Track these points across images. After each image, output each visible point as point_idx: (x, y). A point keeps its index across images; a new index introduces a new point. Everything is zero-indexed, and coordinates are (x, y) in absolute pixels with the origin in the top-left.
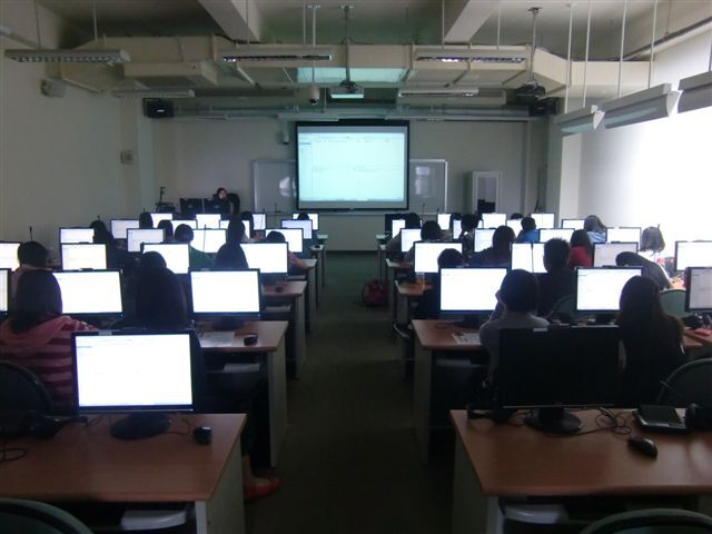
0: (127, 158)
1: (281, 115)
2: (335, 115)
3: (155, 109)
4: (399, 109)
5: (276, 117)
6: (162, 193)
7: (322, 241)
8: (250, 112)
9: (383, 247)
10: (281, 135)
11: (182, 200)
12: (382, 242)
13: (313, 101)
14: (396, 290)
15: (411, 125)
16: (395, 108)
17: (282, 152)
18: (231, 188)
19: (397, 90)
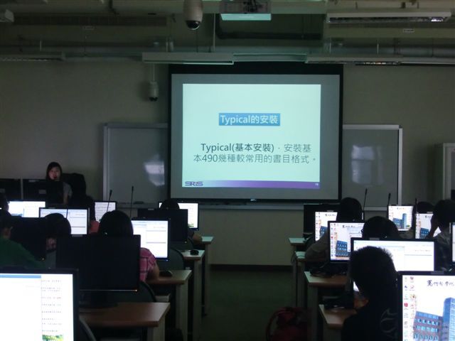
1: (147, 56)
2: (229, 56)
4: (328, 47)
5: (139, 58)
7: (203, 246)
9: (300, 255)
10: (145, 87)
12: (299, 247)
13: (192, 24)
14: (321, 319)
15: (346, 72)
16: (321, 46)
17: (147, 112)
18: (69, 165)
19: (323, 17)
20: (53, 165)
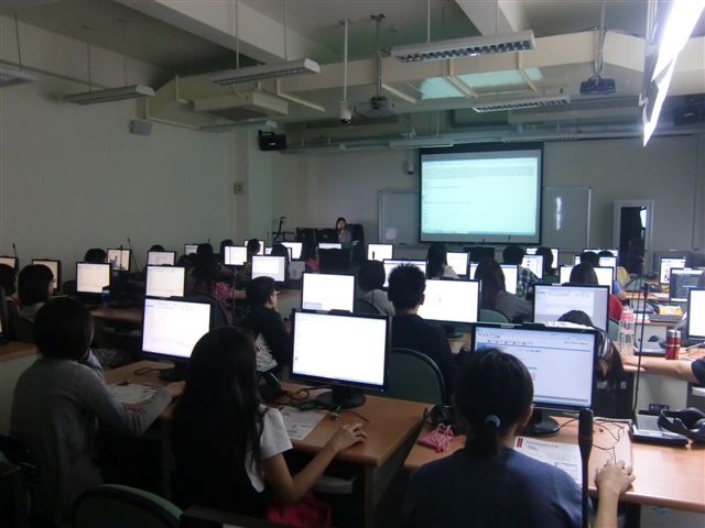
0: (239, 188)
1: (393, 144)
2: (450, 141)
3: (268, 142)
4: (520, 129)
6: (281, 222)
8: (369, 142)
10: (406, 164)
11: (298, 229)
17: (408, 182)
20: (340, 219)
